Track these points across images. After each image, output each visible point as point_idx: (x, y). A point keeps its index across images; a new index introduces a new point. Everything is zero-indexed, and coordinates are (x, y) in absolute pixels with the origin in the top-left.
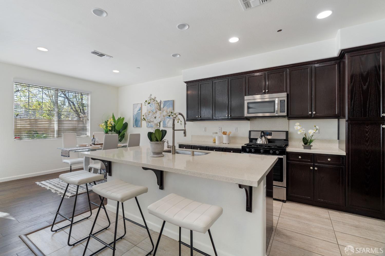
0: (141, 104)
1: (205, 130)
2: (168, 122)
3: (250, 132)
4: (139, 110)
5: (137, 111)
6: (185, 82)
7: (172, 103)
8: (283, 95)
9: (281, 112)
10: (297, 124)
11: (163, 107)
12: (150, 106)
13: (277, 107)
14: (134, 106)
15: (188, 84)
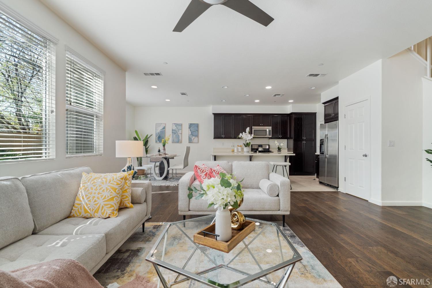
0: (165, 124)
2: (193, 139)
3: (252, 145)
4: (163, 129)
5: (161, 130)
7: (197, 125)
8: (270, 128)
9: (269, 135)
10: (276, 141)
11: (189, 128)
12: (176, 126)
13: (268, 133)
14: (157, 125)
15: (216, 115)
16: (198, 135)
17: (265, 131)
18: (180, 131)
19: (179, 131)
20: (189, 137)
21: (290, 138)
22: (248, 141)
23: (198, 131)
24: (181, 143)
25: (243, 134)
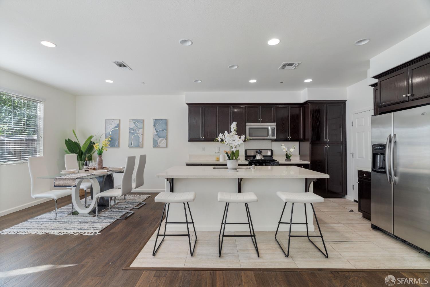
0: (119, 120)
1: (203, 149)
2: (160, 142)
3: (246, 150)
4: (116, 127)
5: (113, 129)
6: (188, 104)
7: (166, 122)
8: (274, 124)
9: (272, 136)
10: (283, 145)
11: (153, 126)
12: (134, 123)
13: (270, 132)
14: (108, 122)
15: (191, 106)
16: (167, 135)
17: (266, 129)
18: (141, 130)
19: (139, 131)
20: (153, 139)
21: (305, 140)
22: (234, 147)
23: (166, 130)
24: (143, 147)
25: (226, 136)
